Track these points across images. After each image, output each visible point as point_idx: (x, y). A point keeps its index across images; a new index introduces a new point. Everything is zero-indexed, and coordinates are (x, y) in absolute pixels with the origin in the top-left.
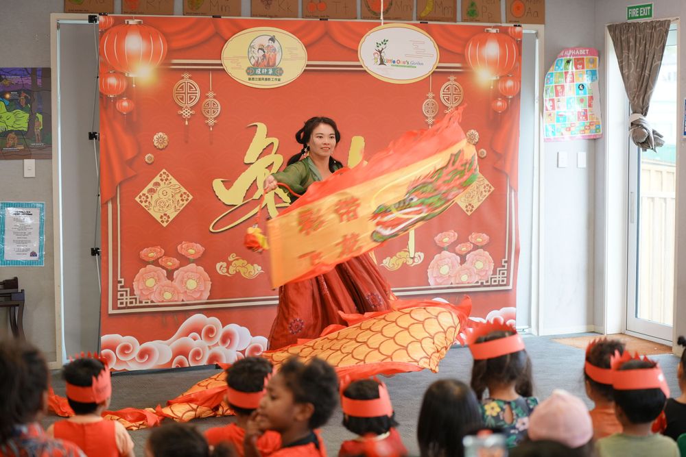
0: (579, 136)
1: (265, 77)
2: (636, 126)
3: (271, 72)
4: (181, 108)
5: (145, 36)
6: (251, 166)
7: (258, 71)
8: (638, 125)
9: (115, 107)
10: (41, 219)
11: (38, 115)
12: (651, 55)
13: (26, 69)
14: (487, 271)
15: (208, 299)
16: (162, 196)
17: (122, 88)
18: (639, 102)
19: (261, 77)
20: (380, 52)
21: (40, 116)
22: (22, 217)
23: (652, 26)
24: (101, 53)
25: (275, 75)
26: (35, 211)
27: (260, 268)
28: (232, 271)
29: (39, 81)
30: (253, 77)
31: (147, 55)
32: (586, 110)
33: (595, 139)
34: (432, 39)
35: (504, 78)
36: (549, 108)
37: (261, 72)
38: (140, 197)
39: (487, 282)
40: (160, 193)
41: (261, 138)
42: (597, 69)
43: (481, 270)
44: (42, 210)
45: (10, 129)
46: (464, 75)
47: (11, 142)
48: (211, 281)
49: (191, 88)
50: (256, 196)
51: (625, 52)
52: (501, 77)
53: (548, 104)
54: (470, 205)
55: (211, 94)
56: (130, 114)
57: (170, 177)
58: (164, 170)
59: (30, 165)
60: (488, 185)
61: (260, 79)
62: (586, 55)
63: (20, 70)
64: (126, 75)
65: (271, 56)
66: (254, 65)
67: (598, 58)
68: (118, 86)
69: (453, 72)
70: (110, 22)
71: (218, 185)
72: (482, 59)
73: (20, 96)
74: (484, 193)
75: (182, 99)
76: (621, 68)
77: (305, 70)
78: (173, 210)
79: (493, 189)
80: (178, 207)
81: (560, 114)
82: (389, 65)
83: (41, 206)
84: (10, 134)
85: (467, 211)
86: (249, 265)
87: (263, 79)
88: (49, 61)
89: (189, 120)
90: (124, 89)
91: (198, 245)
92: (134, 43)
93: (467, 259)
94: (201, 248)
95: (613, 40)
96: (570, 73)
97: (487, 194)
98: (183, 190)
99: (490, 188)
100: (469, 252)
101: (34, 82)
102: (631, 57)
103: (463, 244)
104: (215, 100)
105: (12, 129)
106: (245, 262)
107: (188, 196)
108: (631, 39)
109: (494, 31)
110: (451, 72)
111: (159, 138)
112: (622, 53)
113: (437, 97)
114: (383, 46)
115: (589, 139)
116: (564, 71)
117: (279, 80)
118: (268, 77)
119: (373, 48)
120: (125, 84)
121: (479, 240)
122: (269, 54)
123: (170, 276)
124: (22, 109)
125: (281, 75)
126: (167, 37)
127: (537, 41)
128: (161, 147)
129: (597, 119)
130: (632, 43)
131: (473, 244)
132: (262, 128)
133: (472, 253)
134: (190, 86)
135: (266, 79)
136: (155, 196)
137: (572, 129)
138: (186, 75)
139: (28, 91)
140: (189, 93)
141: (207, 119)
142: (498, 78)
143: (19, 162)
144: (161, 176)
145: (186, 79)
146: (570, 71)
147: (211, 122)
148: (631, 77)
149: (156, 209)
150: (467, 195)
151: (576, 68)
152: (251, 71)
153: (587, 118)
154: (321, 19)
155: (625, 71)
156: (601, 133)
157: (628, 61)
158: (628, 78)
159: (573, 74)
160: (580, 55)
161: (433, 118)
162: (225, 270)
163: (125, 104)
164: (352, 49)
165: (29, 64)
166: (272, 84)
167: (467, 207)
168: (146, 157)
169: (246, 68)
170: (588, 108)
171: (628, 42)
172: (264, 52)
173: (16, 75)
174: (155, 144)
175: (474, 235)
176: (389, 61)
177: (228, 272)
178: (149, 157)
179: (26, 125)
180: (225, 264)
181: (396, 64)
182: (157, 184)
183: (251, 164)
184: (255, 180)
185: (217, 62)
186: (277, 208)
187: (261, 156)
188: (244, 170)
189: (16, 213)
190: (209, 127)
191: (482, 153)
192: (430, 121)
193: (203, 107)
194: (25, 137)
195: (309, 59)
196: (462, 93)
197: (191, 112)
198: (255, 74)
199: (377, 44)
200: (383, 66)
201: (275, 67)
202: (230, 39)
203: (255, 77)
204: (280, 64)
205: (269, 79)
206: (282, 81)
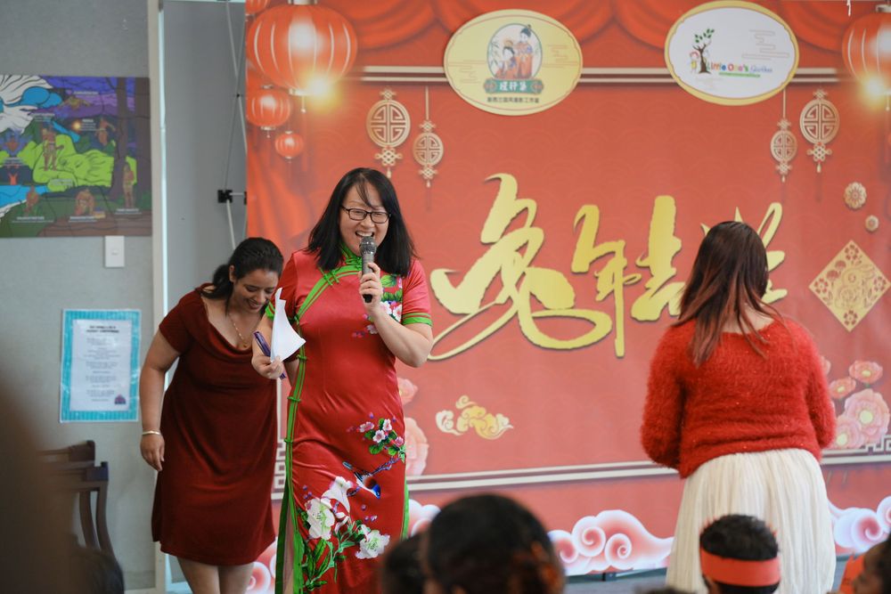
1: (514, 96)
3: (523, 86)
4: (380, 149)
5: (321, 25)
6: (493, 247)
7: (503, 86)
9: (272, 141)
10: (134, 339)
11: (128, 159)
13: (107, 78)
14: (879, 427)
15: (423, 474)
17: (285, 113)
19: (508, 95)
20: (701, 50)
21: (132, 163)
22: (100, 336)
24: (246, 53)
25: (528, 91)
26: (125, 327)
27: (506, 421)
28: (462, 426)
29: (130, 101)
30: (494, 95)
31: (324, 58)
34: (787, 26)
37: (508, 87)
39: (879, 446)
41: (508, 199)
43: (869, 427)
44: (135, 323)
45: (81, 183)
46: (840, 90)
48: (428, 442)
49: (395, 114)
50: (501, 299)
54: (851, 312)
55: (428, 126)
56: (297, 158)
59: (115, 246)
60: (880, 278)
61: (506, 100)
63: (98, 80)
64: (291, 92)
65: (524, 60)
66: (496, 76)
68: (278, 111)
69: (824, 84)
70: (263, 1)
71: (438, 278)
72: (871, 60)
73: (97, 127)
74: (874, 293)
75: (381, 134)
77: (579, 85)
79: (888, 284)
82: (715, 73)
83: (135, 316)
84: (82, 193)
85: (847, 323)
86: (490, 416)
87: (511, 99)
88: (146, 66)
89: (393, 169)
90: (287, 117)
91: (406, 382)
92: (303, 38)
93: (846, 406)
94: (410, 387)
97: (879, 294)
99: (884, 282)
100: (849, 395)
101: (122, 101)
103: (839, 381)
104: (434, 136)
105: (84, 183)
106: (483, 410)
109: (890, 10)
110: (818, 84)
113: (794, 128)
114: (706, 40)
117: (537, 101)
118: (518, 96)
119: (690, 44)
120: (289, 107)
121: (866, 373)
122: (522, 57)
124: (101, 148)
125: (539, 91)
126: (357, 29)
131: (856, 380)
132: (509, 183)
133: (853, 396)
134: (394, 112)
135: (516, 100)
138: (388, 93)
139: (112, 119)
140: (393, 124)
141: (422, 167)
143: (96, 240)
145: (388, 100)
147: (428, 173)
150: (847, 296)
152: (491, 86)
161: (789, 163)
162: (451, 424)
163: (290, 142)
164: (655, 48)
165: (113, 70)
166: (525, 107)
167: (846, 316)
169: (483, 81)
172: (513, 52)
173: (90, 89)
175: (857, 365)
176: (716, 66)
177: (455, 428)
179: (109, 177)
180: (450, 414)
181: (727, 71)
183: (492, 244)
184: (499, 273)
185: (437, 70)
186: (535, 318)
187: (508, 229)
188: (480, 255)
189: (92, 330)
190: (425, 181)
191: (872, 223)
192: (784, 168)
193: (415, 147)
194: (107, 198)
195: (585, 65)
196: (837, 119)
197: (396, 156)
198: (498, 91)
199: (697, 36)
200: (705, 74)
201: (530, 79)
202: (459, 31)
203: (497, 95)
204: (538, 73)
205: (521, 100)
206: (542, 102)
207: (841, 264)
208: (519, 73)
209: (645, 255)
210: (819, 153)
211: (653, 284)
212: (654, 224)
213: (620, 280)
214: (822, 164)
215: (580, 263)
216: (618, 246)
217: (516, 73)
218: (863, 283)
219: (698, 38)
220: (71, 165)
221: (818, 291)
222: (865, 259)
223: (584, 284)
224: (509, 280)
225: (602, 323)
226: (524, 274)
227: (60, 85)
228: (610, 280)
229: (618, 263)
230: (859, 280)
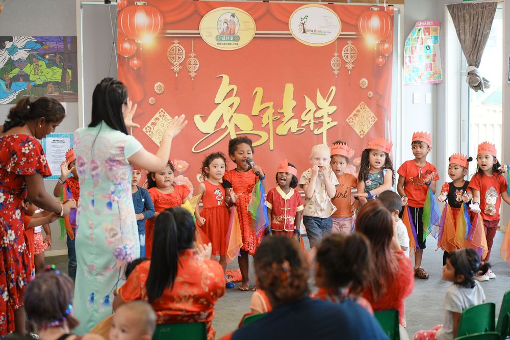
0: (426, 81)
1: (228, 42)
2: (471, 74)
3: (232, 38)
4: (173, 65)
5: (148, 13)
6: (220, 105)
7: (224, 38)
8: (473, 74)
9: (129, 63)
11: (68, 70)
12: (483, 26)
13: (59, 37)
16: (160, 127)
17: (133, 50)
18: (473, 58)
19: (226, 42)
20: (303, 24)
21: (70, 71)
22: (57, 144)
23: (483, 6)
24: (117, 25)
25: (234, 40)
26: (67, 140)
29: (69, 46)
30: (220, 42)
31: (150, 27)
32: (431, 64)
33: (437, 84)
34: (337, 15)
35: (383, 42)
36: (408, 62)
38: (146, 129)
40: (159, 125)
41: (225, 85)
42: (438, 35)
45: (49, 80)
46: (357, 40)
47: (50, 90)
48: (193, 187)
49: (179, 50)
50: (223, 127)
51: (462, 24)
52: (381, 41)
53: (407, 60)
54: (362, 130)
55: (192, 55)
56: (139, 69)
57: (166, 114)
58: (162, 109)
60: (373, 117)
61: (225, 44)
62: (431, 25)
63: (56, 38)
64: (136, 41)
65: (232, 28)
66: (220, 34)
67: (439, 27)
68: (131, 49)
69: (351, 38)
70: (124, 4)
71: (197, 119)
72: (369, 29)
73: (55, 57)
74: (371, 123)
75: (173, 58)
76: (459, 35)
77: (254, 37)
79: (376, 119)
81: (414, 66)
82: (309, 33)
84: (49, 84)
85: (361, 135)
87: (227, 44)
88: (76, 31)
89: (178, 73)
90: (134, 52)
91: (185, 162)
92: (141, 19)
94: (186, 164)
95: (451, 15)
96: (420, 38)
97: (373, 123)
101: (65, 46)
102: (466, 27)
103: (357, 158)
104: (195, 59)
105: (50, 80)
108: (467, 15)
109: (376, 9)
110: (349, 38)
111: (158, 86)
112: (459, 24)
113: (340, 56)
114: (305, 20)
115: (433, 84)
116: (417, 37)
117: (237, 44)
118: (230, 42)
119: (298, 22)
120: (135, 48)
122: (231, 26)
124: (57, 66)
125: (238, 40)
126: (163, 15)
127: (399, 16)
128: (159, 93)
129: (439, 70)
130: (467, 17)
132: (226, 79)
136: (156, 128)
137: (422, 77)
138: (176, 41)
139: (61, 53)
140: (178, 54)
141: (190, 72)
142: (379, 42)
144: (160, 113)
145: (176, 44)
146: (420, 37)
147: (193, 74)
148: (467, 41)
149: (157, 137)
150: (361, 124)
151: (425, 35)
152: (219, 38)
153: (431, 69)
154: (264, 1)
155: (462, 37)
156: (442, 79)
157: (464, 30)
158: (464, 41)
159: (422, 39)
160: (427, 26)
161: (338, 70)
163: (135, 62)
164: (285, 23)
165: (62, 34)
166: (232, 47)
167: (360, 132)
168: (150, 100)
169: (215, 36)
170: (432, 62)
171: (464, 17)
172: (228, 24)
173: (53, 41)
174: (156, 91)
176: (309, 30)
178: (151, 100)
179: (60, 78)
181: (314, 32)
182: (157, 119)
183: (220, 103)
185: (197, 32)
186: (236, 134)
187: (225, 98)
188: (215, 108)
189: (54, 142)
190: (192, 78)
191: (370, 94)
192: (336, 72)
193: (187, 64)
194: (59, 86)
195: (257, 30)
196: (356, 52)
197: (180, 68)
198: (222, 40)
200: (305, 34)
201: (234, 35)
202: (205, 16)
204: (238, 33)
205: (231, 44)
206: (239, 45)
207: (358, 111)
208: (230, 33)
209: (282, 108)
210: (350, 66)
211: (285, 120)
212: (285, 95)
213: (272, 118)
214: (351, 70)
215: (255, 112)
216: (271, 104)
218: (367, 119)
219: (302, 19)
220: (45, 73)
221: (350, 122)
222: (368, 109)
223: (257, 119)
224: (226, 118)
225: (264, 136)
226: (232, 116)
227: (40, 40)
228: (268, 118)
229: (270, 111)
230: (365, 117)
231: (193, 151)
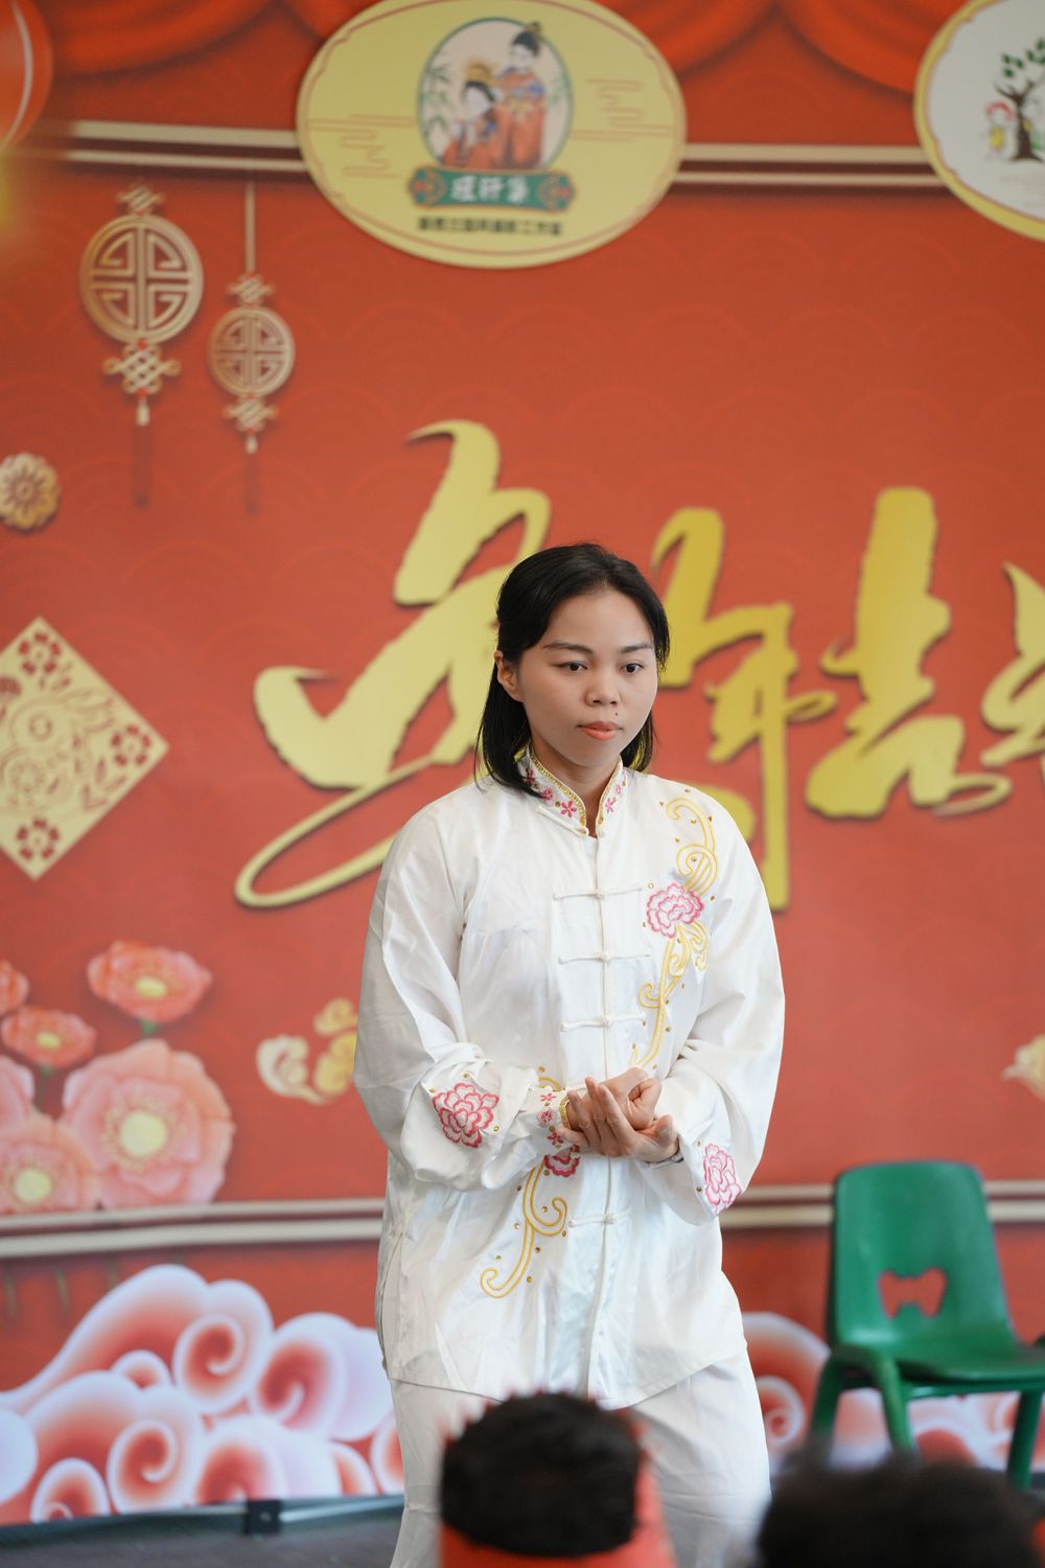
1: (492, 215)
3: (519, 191)
4: (117, 348)
6: (428, 616)
7: (463, 187)
16: (24, 739)
19: (477, 214)
20: (1019, 99)
25: (531, 203)
28: (331, 1076)
30: (441, 213)
37: (476, 190)
40: (21, 725)
41: (471, 491)
48: (235, 1118)
49: (160, 256)
50: (448, 750)
55: (251, 289)
57: (68, 655)
58: (39, 625)
61: (469, 226)
65: (521, 119)
66: (443, 159)
71: (277, 694)
75: (122, 305)
77: (676, 189)
78: (75, 801)
80: (97, 792)
87: (483, 225)
89: (153, 401)
91: (183, 958)
94: (193, 975)
98: (126, 715)
104: (267, 315)
107: (146, 742)
111: (19, 481)
114: (1034, 70)
117: (556, 230)
118: (503, 215)
119: (986, 81)
122: (517, 111)
123: (48, 1097)
125: (563, 204)
126: (55, 20)
128: (26, 522)
132: (472, 449)
136: (0, 740)
138: (140, 198)
140: (154, 279)
141: (233, 399)
144: (24, 648)
145: (140, 215)
147: (251, 415)
152: (429, 187)
162: (299, 1074)
164: (890, 92)
166: (524, 246)
169: (407, 174)
172: (491, 98)
174: (3, 509)
177: (310, 1082)
180: (297, 1048)
182: (6, 685)
183: (427, 605)
184: (443, 683)
185: (278, 139)
187: (471, 569)
188: (394, 633)
190: (243, 436)
193: (215, 345)
197: (163, 368)
198: (448, 201)
199: (1007, 59)
200: (1027, 166)
201: (537, 171)
202: (340, 35)
203: (447, 213)
204: (558, 154)
205: (511, 226)
206: (566, 235)
208: (510, 156)
209: (847, 643)
211: (869, 720)
212: (872, 565)
213: (778, 707)
216: (773, 619)
217: (497, 153)
219: (1010, 65)
224: (469, 701)
228: (750, 707)
229: (773, 663)
231: (244, 890)
